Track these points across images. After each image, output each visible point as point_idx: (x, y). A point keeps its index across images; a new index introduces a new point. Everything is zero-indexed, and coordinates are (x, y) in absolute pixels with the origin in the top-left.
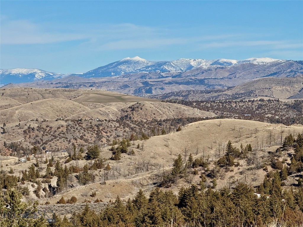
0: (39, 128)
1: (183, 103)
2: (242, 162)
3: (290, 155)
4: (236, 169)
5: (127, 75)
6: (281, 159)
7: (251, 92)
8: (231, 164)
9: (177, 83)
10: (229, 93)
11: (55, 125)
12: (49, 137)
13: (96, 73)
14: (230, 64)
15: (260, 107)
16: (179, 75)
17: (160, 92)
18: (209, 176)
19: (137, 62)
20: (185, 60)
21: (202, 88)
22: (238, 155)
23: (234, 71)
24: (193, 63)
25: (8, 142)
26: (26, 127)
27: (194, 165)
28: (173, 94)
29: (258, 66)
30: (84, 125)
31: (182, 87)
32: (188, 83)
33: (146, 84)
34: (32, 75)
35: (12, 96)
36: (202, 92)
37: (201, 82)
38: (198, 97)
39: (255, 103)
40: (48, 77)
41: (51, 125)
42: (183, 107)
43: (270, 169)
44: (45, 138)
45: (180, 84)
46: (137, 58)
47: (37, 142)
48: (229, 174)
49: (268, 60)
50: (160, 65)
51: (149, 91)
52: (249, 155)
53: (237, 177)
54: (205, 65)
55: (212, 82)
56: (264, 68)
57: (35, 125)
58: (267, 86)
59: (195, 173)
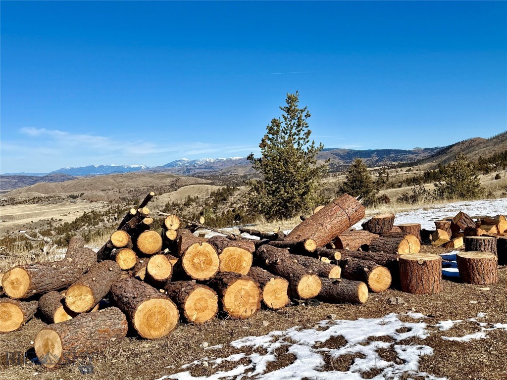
0: (135, 190)
1: (199, 177)
2: (194, 204)
3: (213, 200)
4: (191, 207)
5: (180, 166)
6: (209, 202)
7: (230, 171)
8: (189, 205)
9: (200, 168)
10: (221, 172)
11: (142, 189)
12: (139, 194)
13: (167, 165)
14: (223, 160)
15: (230, 177)
16: (202, 165)
17: (193, 172)
18: (180, 210)
19: (184, 161)
20: (204, 159)
21: (211, 170)
22: (193, 201)
23: (224, 163)
24: (208, 160)
25: (121, 197)
26: (129, 190)
27: (174, 206)
28: (198, 173)
29: (234, 160)
30: (155, 188)
31: (203, 170)
32: (205, 168)
33: (188, 169)
34: (140, 167)
35: (126, 177)
36: (210, 172)
37: (211, 168)
38: (208, 174)
39: (229, 176)
40: (147, 168)
41: (140, 189)
42: (198, 179)
43: (204, 206)
44: (138, 194)
45: (202, 169)
46: (184, 159)
47: (134, 196)
48: (188, 209)
49: (238, 158)
50: (194, 161)
51: (189, 172)
52: (197, 201)
53: (191, 210)
54: (212, 161)
55: (215, 168)
56: (236, 161)
57: (133, 189)
58: (236, 168)
59: (174, 209)
